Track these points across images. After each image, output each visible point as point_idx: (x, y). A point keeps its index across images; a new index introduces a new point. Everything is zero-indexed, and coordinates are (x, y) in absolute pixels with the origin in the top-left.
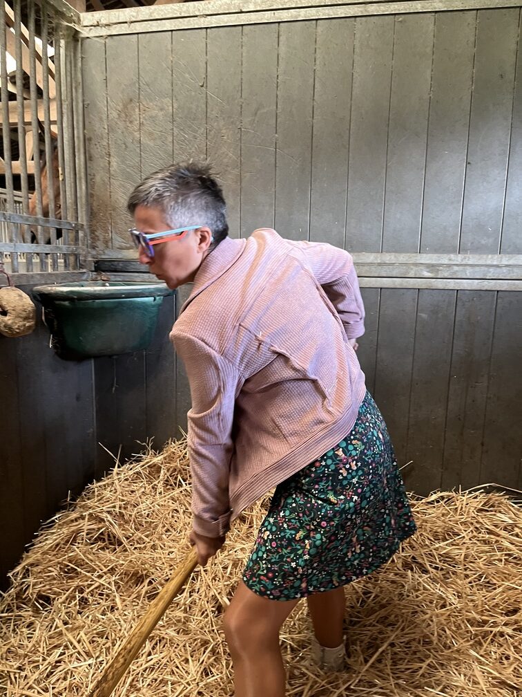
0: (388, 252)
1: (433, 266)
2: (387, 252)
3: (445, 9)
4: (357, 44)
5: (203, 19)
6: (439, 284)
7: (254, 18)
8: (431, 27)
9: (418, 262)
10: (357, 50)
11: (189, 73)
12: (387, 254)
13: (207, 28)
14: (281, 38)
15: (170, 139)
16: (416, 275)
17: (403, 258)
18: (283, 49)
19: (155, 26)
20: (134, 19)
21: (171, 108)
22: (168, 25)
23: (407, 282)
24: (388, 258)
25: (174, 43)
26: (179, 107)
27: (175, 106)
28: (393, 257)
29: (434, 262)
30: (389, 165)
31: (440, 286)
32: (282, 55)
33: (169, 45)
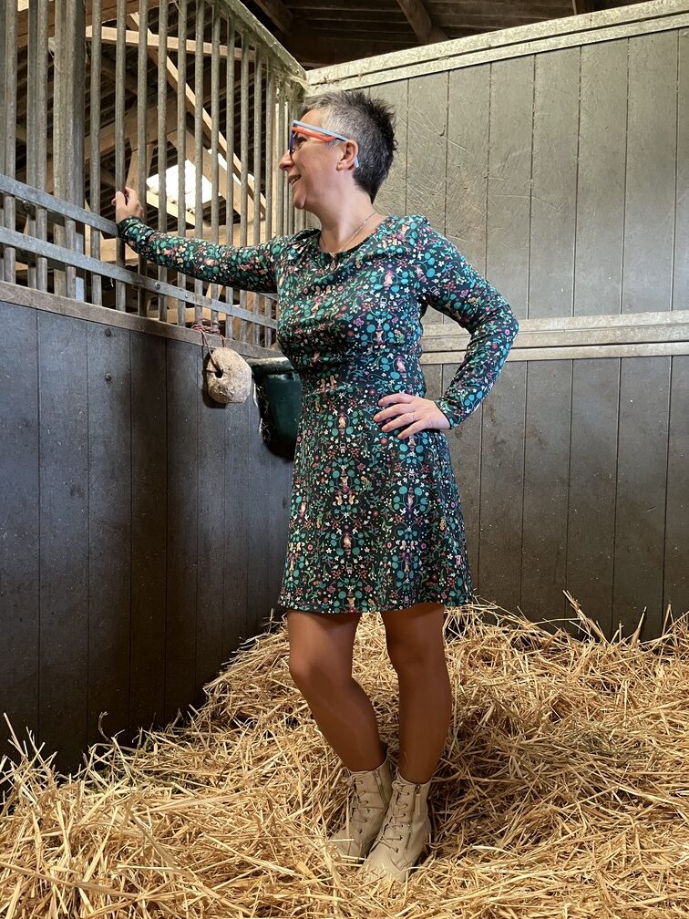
0: (681, 309)
2: (679, 309)
4: (632, 66)
5: (444, 62)
7: (505, 53)
10: (632, 74)
11: (427, 122)
12: (680, 312)
13: (449, 71)
14: (538, 71)
15: (402, 198)
18: (540, 83)
19: (389, 76)
20: (366, 71)
21: (405, 163)
22: (404, 73)
24: (681, 316)
25: (410, 92)
26: (414, 161)
27: (410, 160)
28: (687, 315)
32: (539, 88)
33: (405, 95)
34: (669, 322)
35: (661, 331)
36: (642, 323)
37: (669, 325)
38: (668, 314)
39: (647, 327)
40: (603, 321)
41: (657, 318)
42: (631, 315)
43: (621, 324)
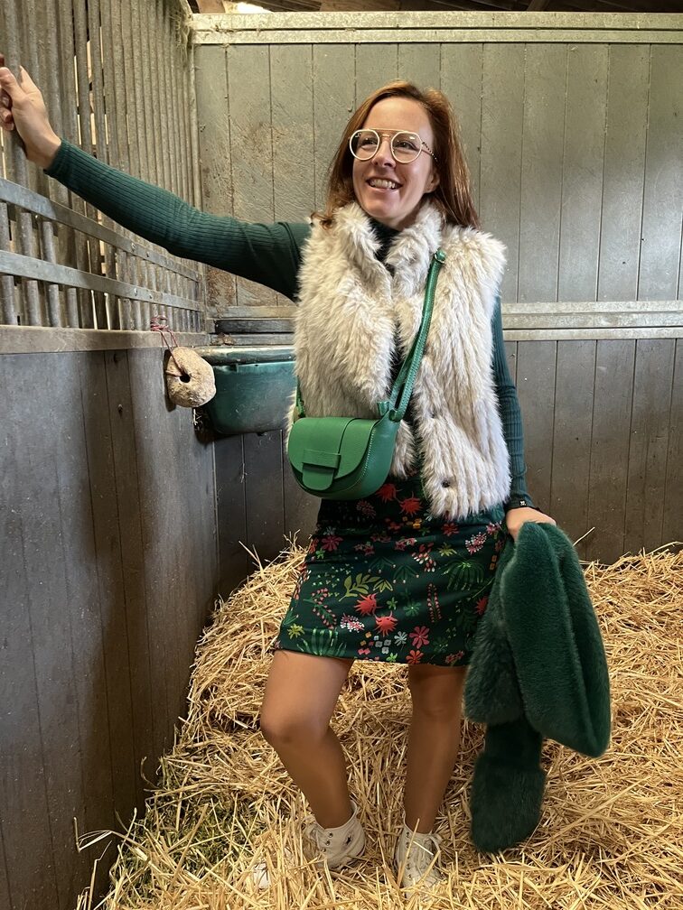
0: (565, 300)
1: (612, 314)
2: (563, 301)
3: (619, 41)
4: (527, 72)
5: (351, 33)
6: (618, 334)
7: (412, 36)
8: (605, 59)
9: (596, 311)
10: (527, 79)
11: (334, 95)
12: (564, 304)
13: (356, 44)
14: (443, 61)
15: (311, 172)
16: (594, 324)
17: (579, 307)
18: (445, 73)
19: (291, 37)
20: (264, 27)
21: (311, 135)
22: (308, 37)
23: (585, 333)
24: (563, 307)
25: (315, 58)
26: (322, 135)
27: (317, 132)
28: (570, 306)
29: (612, 311)
30: (564, 205)
31: (620, 336)
32: (444, 79)
33: (309, 62)
34: (555, 311)
35: (550, 319)
36: (535, 312)
37: (556, 315)
38: (555, 304)
39: (539, 315)
41: (547, 307)
42: (525, 305)
43: (518, 312)
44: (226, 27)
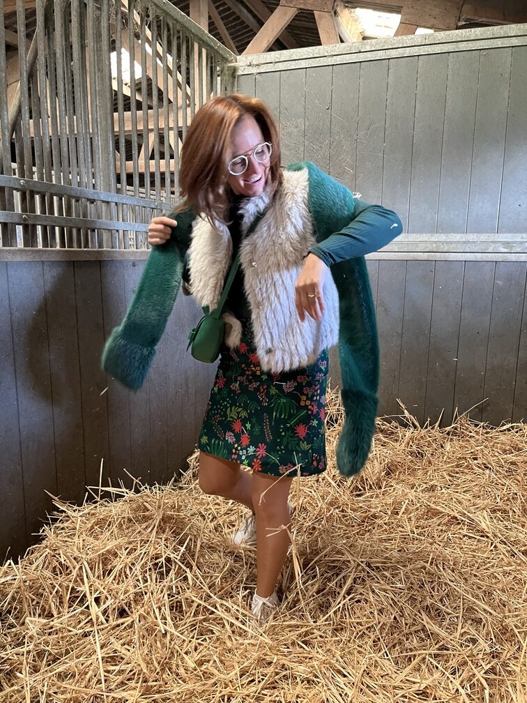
1: (508, 243)
2: (471, 233)
3: (520, 44)
4: (450, 72)
5: (330, 58)
6: (513, 257)
7: (370, 56)
8: (509, 58)
9: (495, 240)
10: (450, 77)
11: (318, 99)
12: (471, 235)
13: (333, 65)
14: (390, 71)
15: (302, 149)
16: (494, 250)
17: (483, 237)
18: (391, 79)
19: (293, 65)
20: (277, 60)
21: (303, 126)
22: (303, 64)
23: (486, 256)
24: (471, 237)
25: (307, 77)
26: (310, 125)
27: (307, 124)
28: (475, 237)
29: (509, 240)
30: (474, 164)
31: (514, 259)
32: (391, 83)
33: (304, 79)
34: (464, 240)
35: (459, 245)
36: (448, 240)
37: (464, 242)
38: (464, 235)
39: (451, 243)
40: (425, 237)
41: (457, 237)
42: (442, 235)
43: (436, 240)
44: (255, 63)
